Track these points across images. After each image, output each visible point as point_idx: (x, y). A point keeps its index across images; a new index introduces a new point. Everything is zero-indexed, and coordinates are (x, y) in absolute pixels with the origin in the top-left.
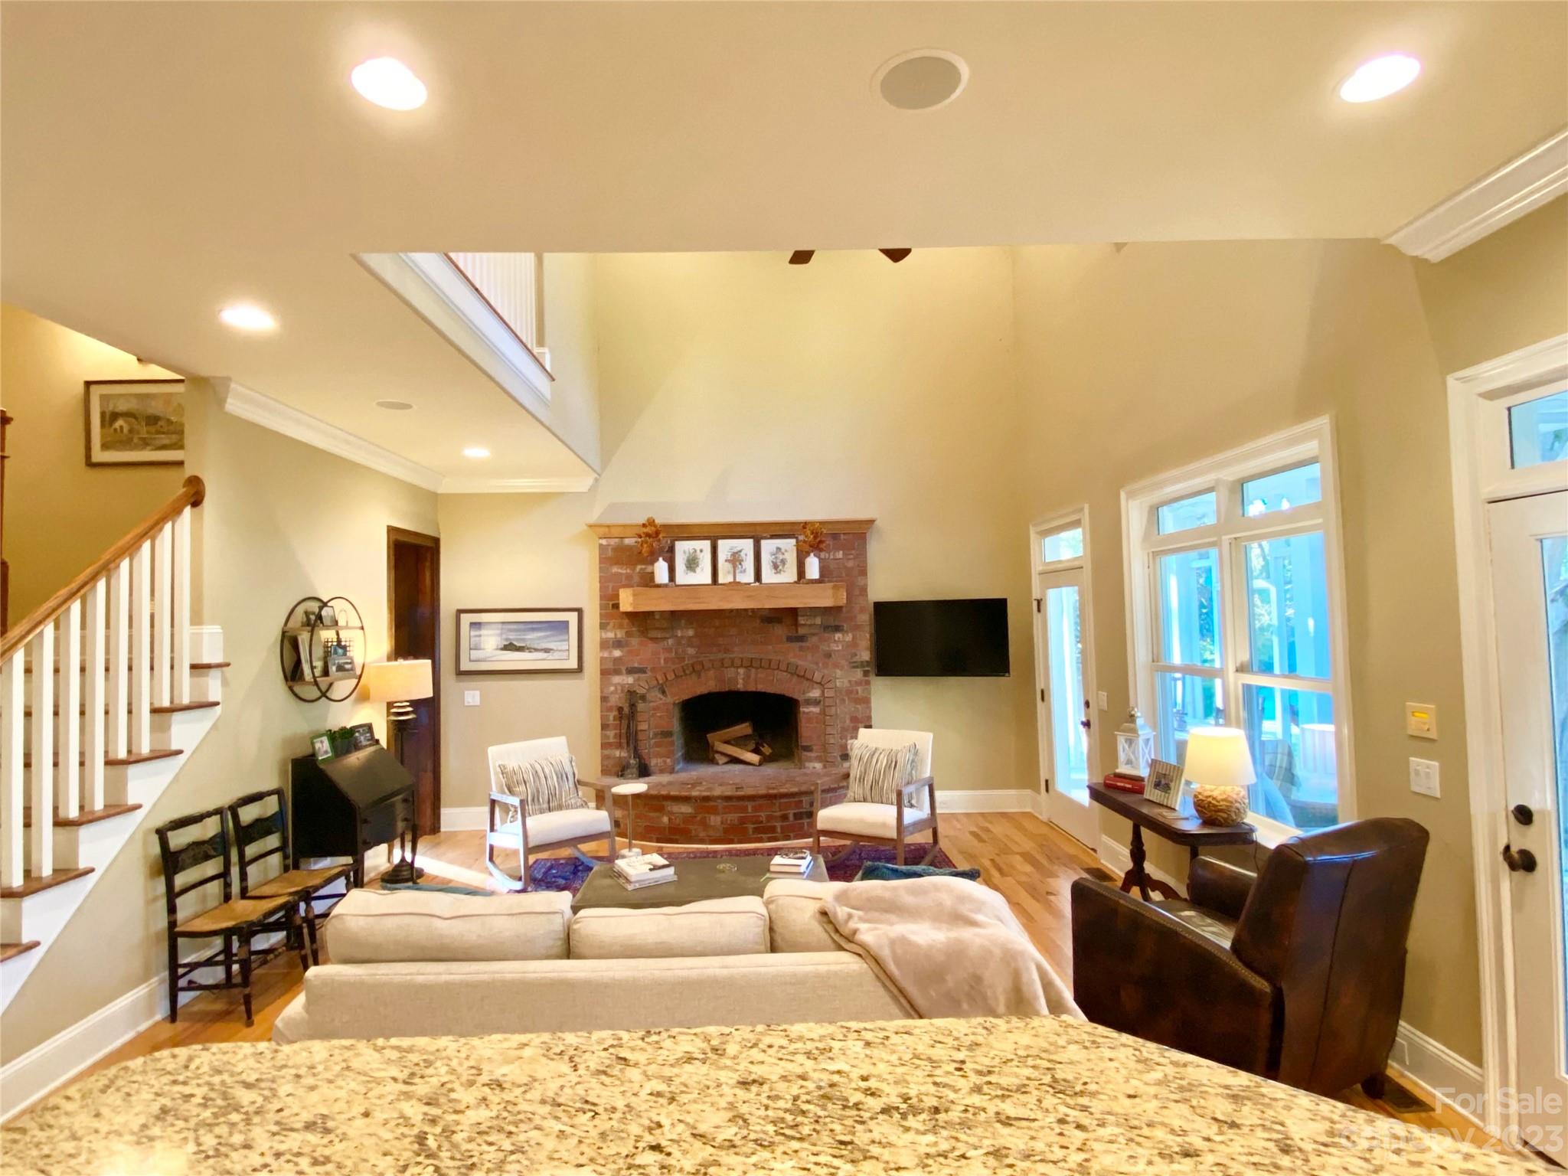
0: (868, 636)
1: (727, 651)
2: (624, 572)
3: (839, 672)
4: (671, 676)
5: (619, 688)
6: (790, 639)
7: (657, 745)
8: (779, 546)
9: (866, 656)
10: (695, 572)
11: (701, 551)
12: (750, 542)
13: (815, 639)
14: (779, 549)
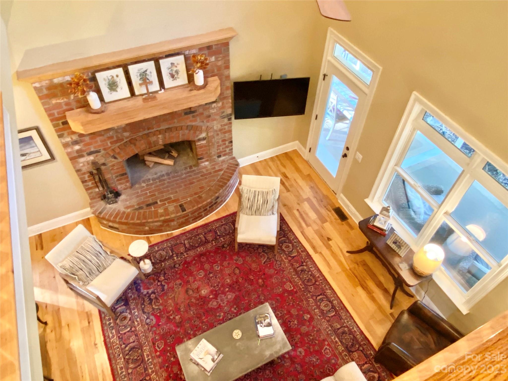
0: (230, 101)
2: (62, 101)
3: (215, 123)
4: (117, 149)
5: (86, 163)
6: (186, 114)
9: (229, 111)
10: (117, 91)
11: (117, 76)
13: (201, 110)
14: (172, 64)
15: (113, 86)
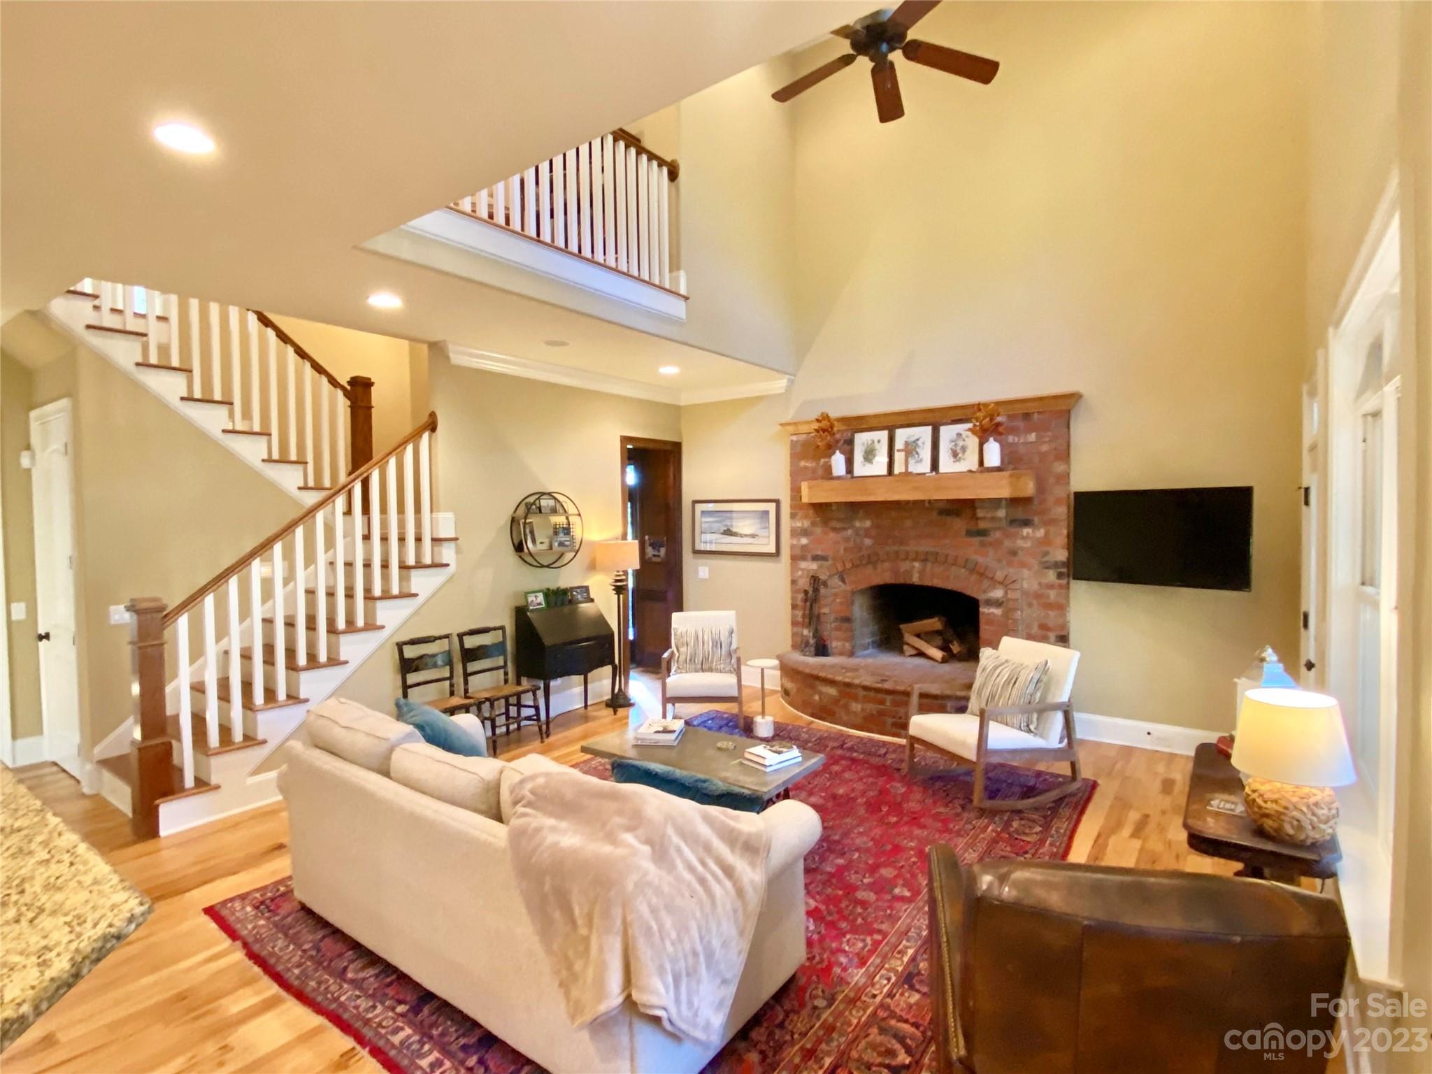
0: (1065, 532)
1: (901, 544)
2: (810, 465)
3: (1026, 573)
5: (805, 572)
6: (970, 533)
7: (838, 629)
8: (960, 432)
9: (1061, 555)
10: (872, 463)
11: (879, 441)
12: (929, 429)
13: (998, 534)
14: (959, 435)
15: (869, 455)
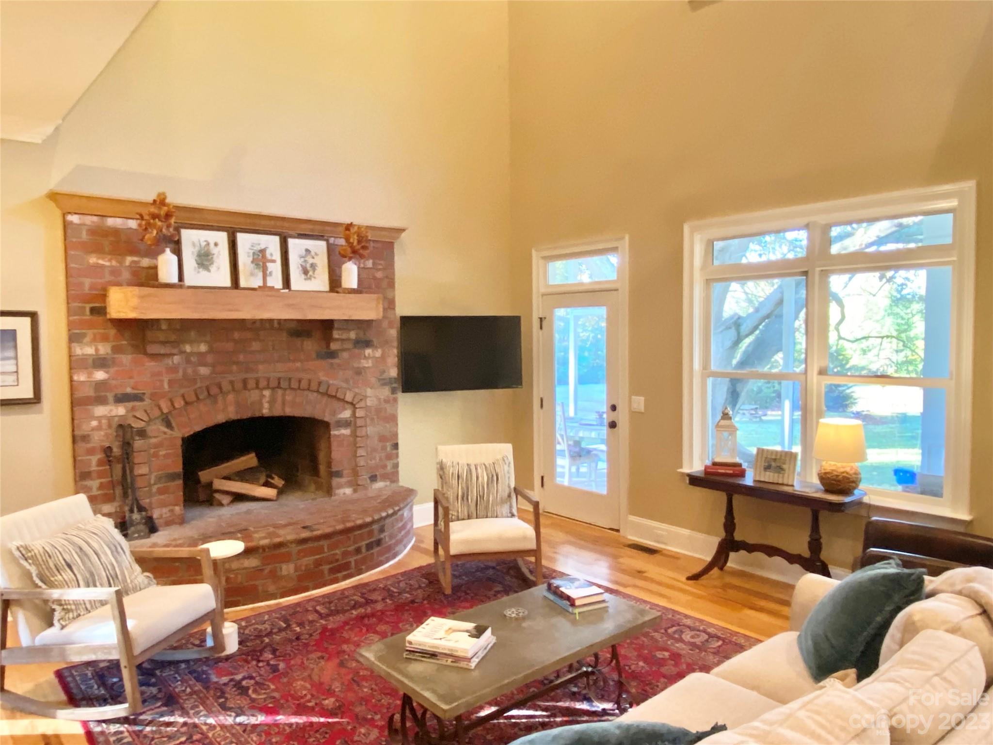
0: (395, 351)
1: (248, 370)
2: (107, 264)
3: (369, 392)
4: (179, 403)
5: (104, 421)
6: (320, 356)
7: (161, 492)
8: (309, 248)
9: (394, 372)
10: (209, 271)
11: (216, 244)
12: (276, 239)
13: (345, 355)
14: (308, 251)
15: (205, 259)
